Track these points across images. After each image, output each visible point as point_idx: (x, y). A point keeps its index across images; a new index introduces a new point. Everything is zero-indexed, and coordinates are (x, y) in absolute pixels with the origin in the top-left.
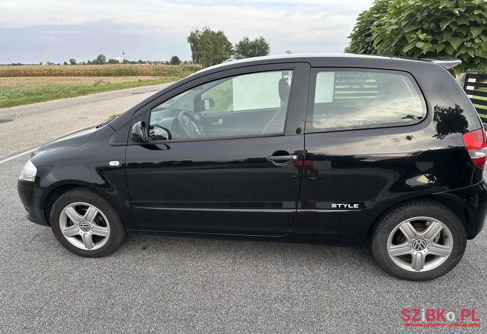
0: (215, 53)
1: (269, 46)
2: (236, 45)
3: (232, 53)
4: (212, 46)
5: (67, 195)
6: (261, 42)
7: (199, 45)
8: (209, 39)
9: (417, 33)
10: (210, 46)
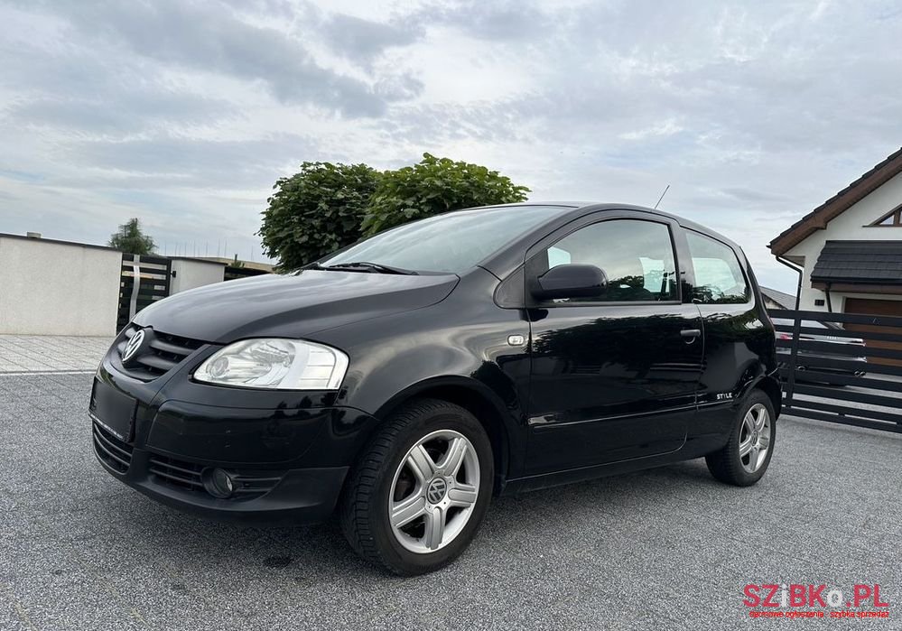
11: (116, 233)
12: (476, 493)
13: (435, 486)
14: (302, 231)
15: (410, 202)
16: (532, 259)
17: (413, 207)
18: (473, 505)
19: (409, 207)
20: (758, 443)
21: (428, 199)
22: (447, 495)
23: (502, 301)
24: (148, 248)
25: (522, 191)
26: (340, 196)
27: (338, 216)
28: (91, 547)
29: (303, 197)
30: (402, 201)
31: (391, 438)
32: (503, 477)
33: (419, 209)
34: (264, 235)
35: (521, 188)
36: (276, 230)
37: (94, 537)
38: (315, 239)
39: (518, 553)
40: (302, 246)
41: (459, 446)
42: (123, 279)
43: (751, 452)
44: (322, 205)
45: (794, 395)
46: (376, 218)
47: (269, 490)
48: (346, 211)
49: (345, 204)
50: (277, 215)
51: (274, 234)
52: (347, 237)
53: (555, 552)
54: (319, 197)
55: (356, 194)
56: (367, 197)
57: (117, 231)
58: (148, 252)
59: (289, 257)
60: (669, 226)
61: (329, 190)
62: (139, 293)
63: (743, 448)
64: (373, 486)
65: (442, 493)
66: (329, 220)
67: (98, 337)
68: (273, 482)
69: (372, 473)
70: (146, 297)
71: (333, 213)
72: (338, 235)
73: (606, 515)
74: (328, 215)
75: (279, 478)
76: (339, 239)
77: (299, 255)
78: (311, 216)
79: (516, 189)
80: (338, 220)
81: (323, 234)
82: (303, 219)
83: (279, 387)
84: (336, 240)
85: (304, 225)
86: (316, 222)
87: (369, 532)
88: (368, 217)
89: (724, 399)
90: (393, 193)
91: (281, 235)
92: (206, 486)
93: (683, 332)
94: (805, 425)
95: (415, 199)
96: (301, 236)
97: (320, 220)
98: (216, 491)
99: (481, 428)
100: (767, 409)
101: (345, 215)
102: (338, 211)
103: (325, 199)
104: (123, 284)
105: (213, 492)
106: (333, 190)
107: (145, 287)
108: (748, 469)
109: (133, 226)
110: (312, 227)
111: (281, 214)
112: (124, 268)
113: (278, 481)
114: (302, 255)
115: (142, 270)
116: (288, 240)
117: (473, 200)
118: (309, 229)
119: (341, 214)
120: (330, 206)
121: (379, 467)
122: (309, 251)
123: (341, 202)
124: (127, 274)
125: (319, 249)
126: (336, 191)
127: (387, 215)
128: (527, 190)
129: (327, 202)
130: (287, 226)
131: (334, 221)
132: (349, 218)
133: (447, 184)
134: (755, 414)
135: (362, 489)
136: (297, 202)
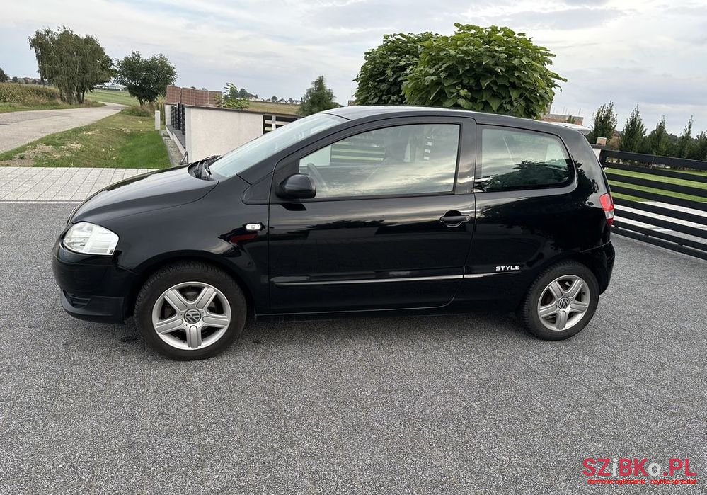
0: (84, 69)
1: (174, 70)
2: (119, 63)
3: (113, 73)
4: (77, 59)
5: (172, 271)
6: (160, 62)
7: (52, 55)
8: (71, 48)
9: (458, 88)
10: (74, 59)
11: (308, 88)
14: (375, 94)
15: (432, 71)
19: (430, 74)
21: (446, 67)
26: (403, 63)
29: (377, 66)
30: (426, 69)
33: (438, 75)
38: (383, 100)
44: (389, 72)
47: (86, 304)
54: (386, 66)
57: (310, 86)
61: (396, 58)
66: (393, 84)
72: (398, 97)
74: (391, 80)
76: (399, 100)
78: (381, 81)
80: (399, 84)
81: (389, 96)
82: (376, 84)
85: (376, 88)
86: (384, 87)
97: (386, 85)
103: (391, 66)
106: (399, 58)
109: (320, 82)
110: (382, 90)
117: (482, 64)
118: (380, 92)
120: (394, 72)
123: (402, 68)
126: (401, 58)
129: (392, 69)
136: (373, 70)
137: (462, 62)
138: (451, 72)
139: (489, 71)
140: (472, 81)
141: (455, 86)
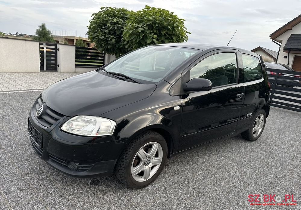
12: (161, 160)
13: (147, 160)
14: (102, 34)
15: (140, 26)
16: (184, 75)
17: (141, 27)
18: (160, 164)
19: (140, 27)
20: (259, 127)
21: (147, 25)
22: (151, 162)
23: (172, 93)
24: (49, 34)
25: (182, 21)
26: (115, 21)
27: (114, 29)
28: (33, 178)
29: (102, 21)
30: (137, 25)
31: (132, 148)
32: (171, 153)
33: (144, 28)
34: (88, 35)
35: (181, 19)
36: (92, 34)
37: (34, 172)
38: (106, 37)
39: (175, 176)
40: (102, 40)
41: (156, 146)
42: (40, 51)
43: (257, 130)
44: (109, 24)
45: (273, 99)
46: (128, 31)
47: (90, 168)
48: (117, 27)
49: (117, 24)
50: (93, 28)
51: (92, 35)
52: (118, 37)
53: (187, 175)
54: (107, 21)
55: (121, 20)
56: (125, 21)
57: (38, 28)
58: (49, 36)
59: (98, 43)
60: (236, 53)
61: (111, 18)
62: (47, 57)
63: (254, 129)
64: (125, 165)
65: (150, 162)
66: (111, 30)
67: (34, 73)
68: (91, 166)
69: (125, 161)
70: (49, 58)
71: (113, 27)
72: (115, 36)
73: (205, 157)
74: (111, 28)
75: (93, 165)
76: (115, 37)
77: (101, 43)
78: (105, 28)
79: (180, 20)
80: (114, 30)
81: (109, 35)
82: (102, 29)
83: (91, 135)
84: (114, 38)
85: (102, 32)
86: (107, 31)
87: (124, 179)
88: (125, 31)
89: (249, 115)
90: (134, 22)
91: (94, 36)
92: (68, 167)
93: (237, 95)
94: (275, 109)
95: (142, 24)
96: (101, 36)
97: (108, 30)
98: (72, 168)
99: (164, 139)
100: (264, 115)
101: (117, 28)
102: (114, 27)
103: (109, 22)
104: (41, 53)
105: (71, 168)
106: (112, 18)
107: (48, 54)
108: (255, 136)
109: (43, 26)
110: (105, 33)
111: (94, 27)
112: (40, 48)
113: (92, 166)
114: (102, 43)
115: (47, 48)
116: (97, 37)
117: (163, 25)
118: (104, 33)
119: (115, 28)
120: (111, 25)
121: (127, 158)
122: (104, 42)
123: (115, 23)
124: (42, 50)
125: (108, 41)
126: (113, 18)
127: (132, 30)
128: (184, 20)
129: (110, 23)
130: (96, 32)
131: (113, 30)
132: (118, 29)
133: (154, 19)
134: (259, 117)
135: (122, 165)
136: (99, 23)
137: (154, 23)
138: (150, 27)
139: (165, 28)
140: (157, 32)
141: (151, 33)
